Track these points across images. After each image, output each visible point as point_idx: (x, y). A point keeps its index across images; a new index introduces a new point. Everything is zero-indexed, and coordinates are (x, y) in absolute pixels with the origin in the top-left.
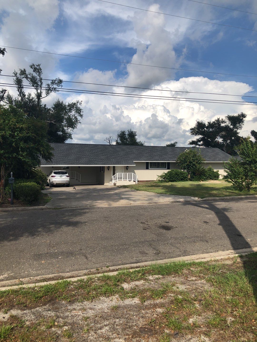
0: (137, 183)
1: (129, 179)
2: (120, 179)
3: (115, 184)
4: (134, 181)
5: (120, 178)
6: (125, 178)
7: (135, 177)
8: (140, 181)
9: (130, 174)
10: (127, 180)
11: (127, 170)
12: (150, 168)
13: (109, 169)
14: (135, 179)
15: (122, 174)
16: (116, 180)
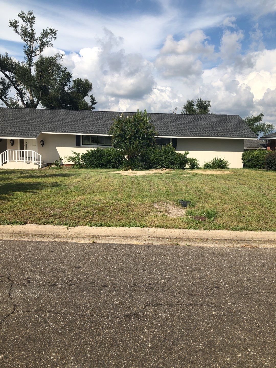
1: (26, 160)
2: (12, 159)
6: (21, 158)
7: (37, 158)
9: (29, 152)
10: (23, 162)
11: (42, 146)
12: (83, 144)
13: (12, 144)
14: (37, 161)
15: (15, 151)
16: (6, 161)
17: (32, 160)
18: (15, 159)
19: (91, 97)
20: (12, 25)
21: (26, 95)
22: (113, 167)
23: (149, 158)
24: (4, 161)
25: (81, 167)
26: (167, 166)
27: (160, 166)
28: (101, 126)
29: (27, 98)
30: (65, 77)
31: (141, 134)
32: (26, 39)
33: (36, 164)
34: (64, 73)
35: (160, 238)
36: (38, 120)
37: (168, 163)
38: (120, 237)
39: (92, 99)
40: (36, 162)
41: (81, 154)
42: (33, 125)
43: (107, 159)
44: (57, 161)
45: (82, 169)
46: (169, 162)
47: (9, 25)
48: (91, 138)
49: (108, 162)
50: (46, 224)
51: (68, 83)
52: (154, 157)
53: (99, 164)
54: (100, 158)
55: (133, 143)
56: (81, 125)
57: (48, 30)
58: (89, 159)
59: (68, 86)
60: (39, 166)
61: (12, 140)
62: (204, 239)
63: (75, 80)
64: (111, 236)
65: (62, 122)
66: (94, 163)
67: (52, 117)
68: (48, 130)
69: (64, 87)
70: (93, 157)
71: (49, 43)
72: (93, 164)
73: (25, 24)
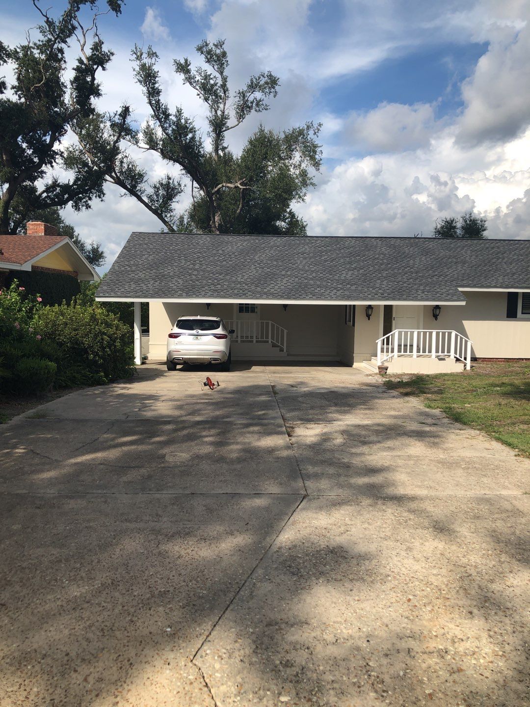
0: (468, 368)
1: (437, 351)
2: (405, 351)
3: (383, 370)
4: (458, 360)
5: (406, 346)
6: (423, 350)
7: (461, 347)
8: (484, 360)
9: (444, 334)
11: (436, 319)
12: (522, 313)
13: (370, 316)
14: (461, 354)
15: (413, 333)
16: (391, 355)
40: (457, 356)
60: (466, 365)
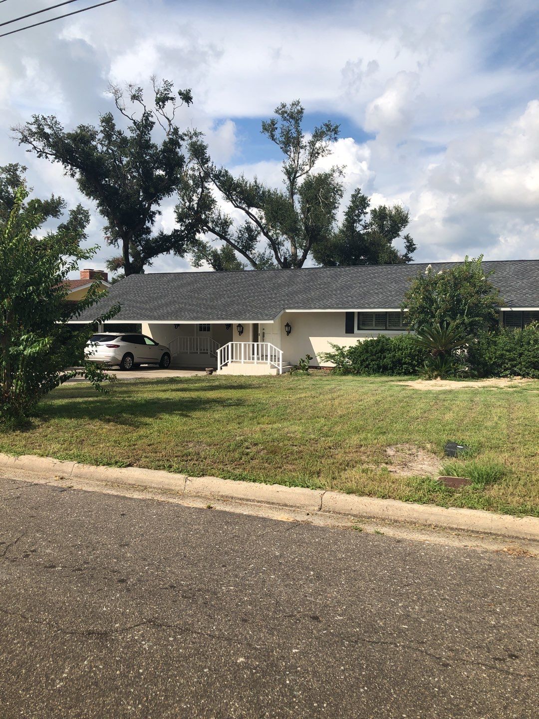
0: (280, 372)
1: (258, 359)
5: (236, 356)
6: (249, 357)
7: (276, 356)
9: (262, 345)
10: (253, 363)
11: (288, 335)
12: (359, 329)
13: (241, 332)
14: (275, 361)
15: (240, 345)
16: (226, 361)
17: (267, 359)
18: (240, 359)
19: (405, 238)
20: (266, 129)
21: (283, 246)
22: (406, 374)
23: (481, 355)
24: (225, 361)
25: (346, 372)
26: (525, 371)
27: (507, 372)
28: (393, 293)
29: (285, 251)
30: (357, 206)
31: (465, 304)
32: (288, 149)
33: (273, 367)
34: (355, 198)
35: (340, 513)
36: (284, 289)
37: (527, 365)
38: (268, 503)
39: (408, 241)
40: (273, 363)
41: (348, 349)
42: (274, 298)
43: (394, 356)
44: (303, 361)
45: (348, 375)
46: (529, 362)
47: (262, 130)
48: (374, 317)
49: (396, 362)
50: (160, 469)
51: (362, 217)
52: (495, 353)
53: (379, 367)
54: (381, 356)
55: (448, 324)
56: (356, 293)
57: (324, 127)
58: (360, 356)
59: (362, 223)
60: (278, 370)
61: (240, 325)
62: (430, 525)
63: (375, 209)
64: (253, 501)
65: (323, 291)
66: (369, 364)
67: (309, 283)
68: (296, 305)
69: (355, 225)
70: (367, 352)
71: (325, 149)
72: (367, 366)
73: (286, 124)
